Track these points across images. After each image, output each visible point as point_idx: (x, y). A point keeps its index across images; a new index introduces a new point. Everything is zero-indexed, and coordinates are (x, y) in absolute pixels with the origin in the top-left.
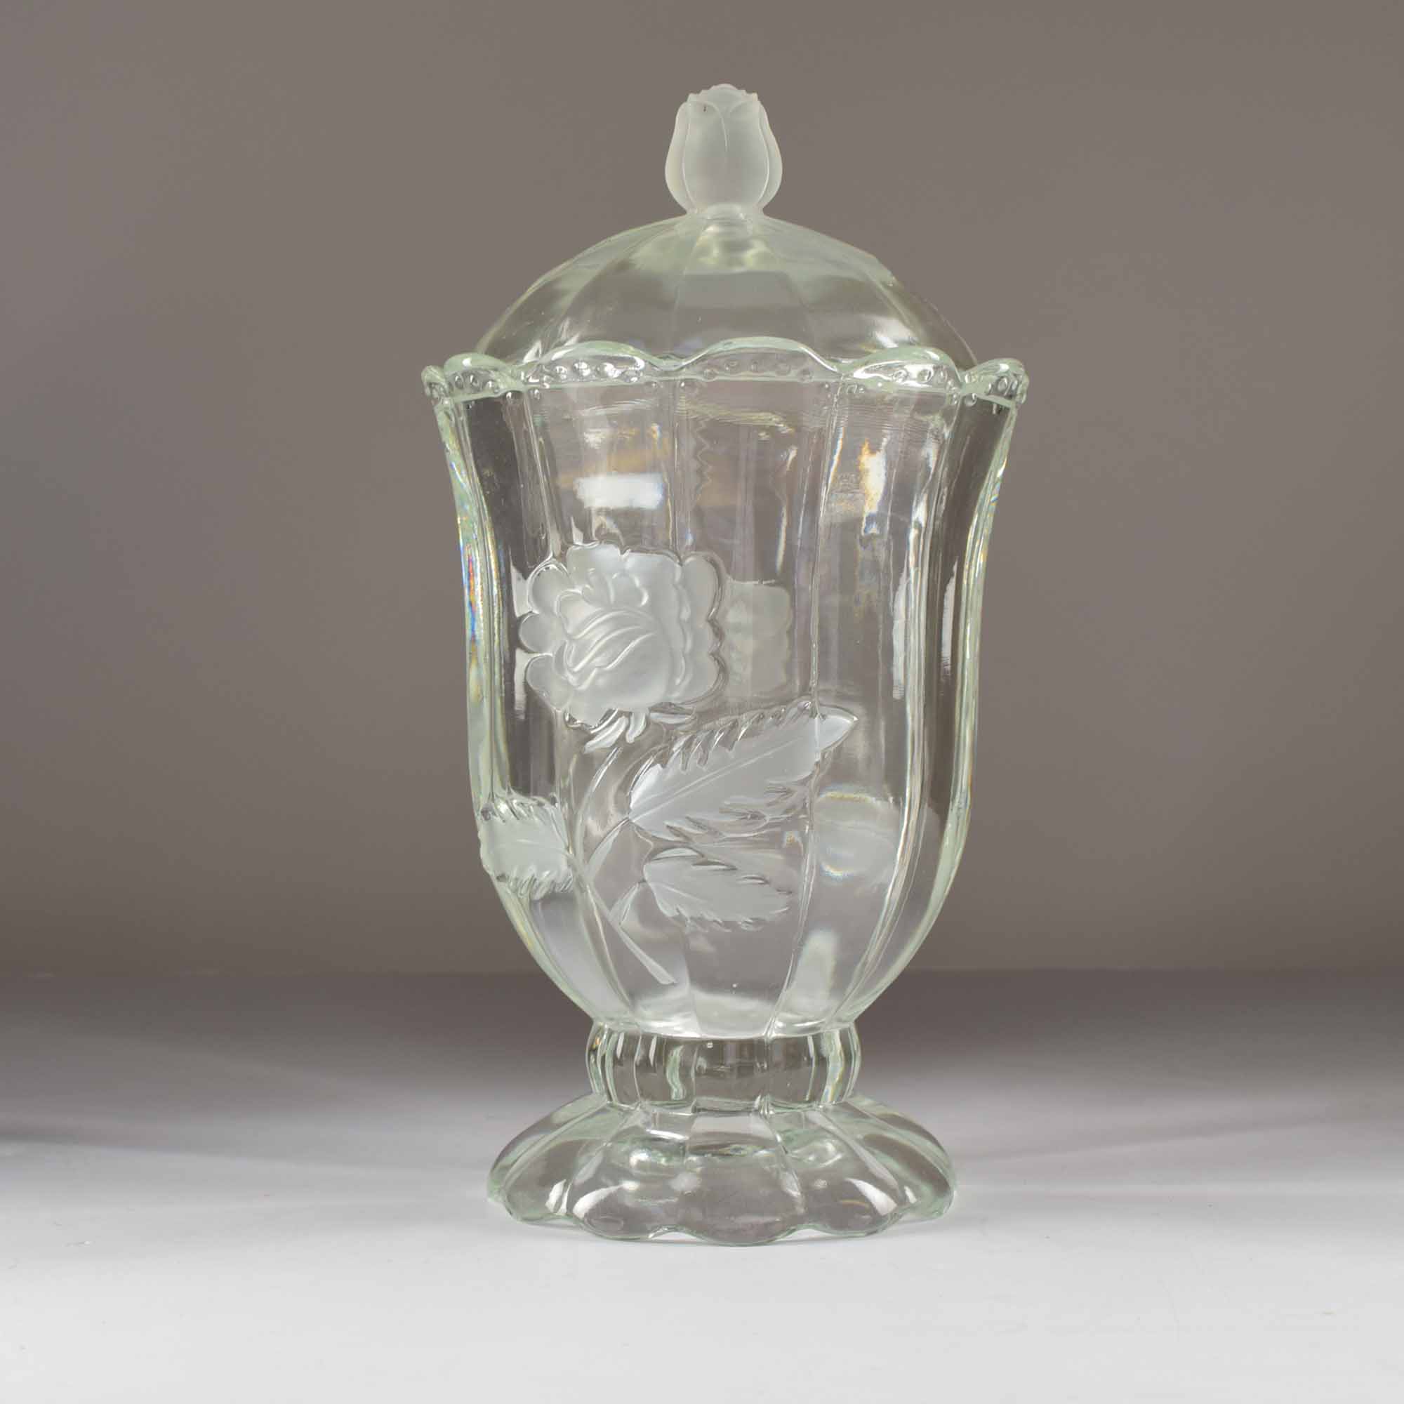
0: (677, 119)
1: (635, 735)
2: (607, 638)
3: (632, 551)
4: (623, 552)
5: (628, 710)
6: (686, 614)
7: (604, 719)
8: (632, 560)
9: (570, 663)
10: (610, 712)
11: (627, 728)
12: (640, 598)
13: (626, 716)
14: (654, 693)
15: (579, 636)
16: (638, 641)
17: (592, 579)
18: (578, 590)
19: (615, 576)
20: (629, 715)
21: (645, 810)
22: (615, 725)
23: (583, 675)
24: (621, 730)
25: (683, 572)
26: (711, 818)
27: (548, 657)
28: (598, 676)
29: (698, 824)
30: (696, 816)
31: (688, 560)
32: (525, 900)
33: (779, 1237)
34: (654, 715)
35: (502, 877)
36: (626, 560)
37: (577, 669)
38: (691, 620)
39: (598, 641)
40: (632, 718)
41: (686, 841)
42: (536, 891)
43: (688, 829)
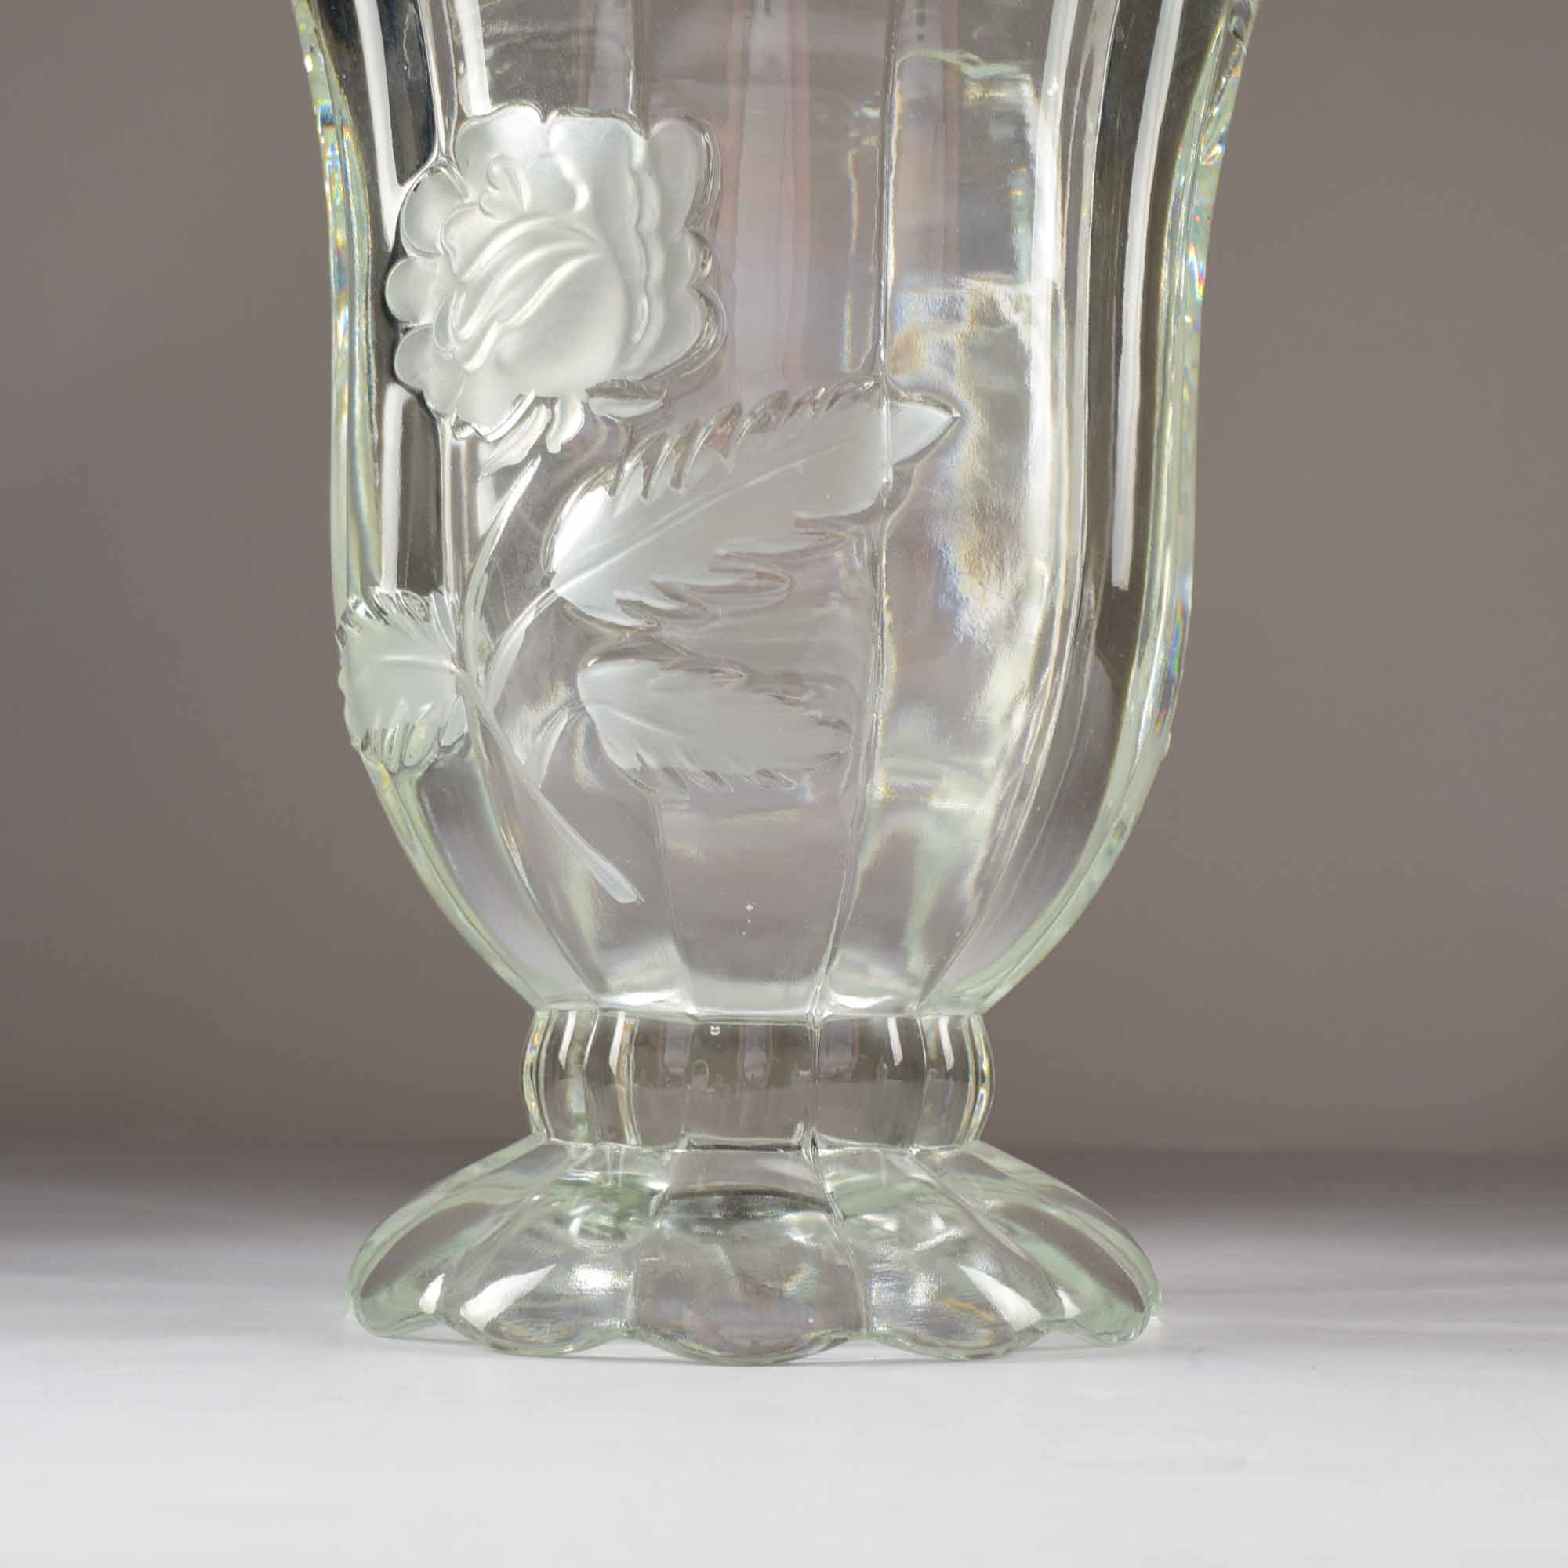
5: (550, 396)
13: (547, 406)
21: (580, 571)
33: (812, 1351)
34: (596, 402)
40: (557, 408)
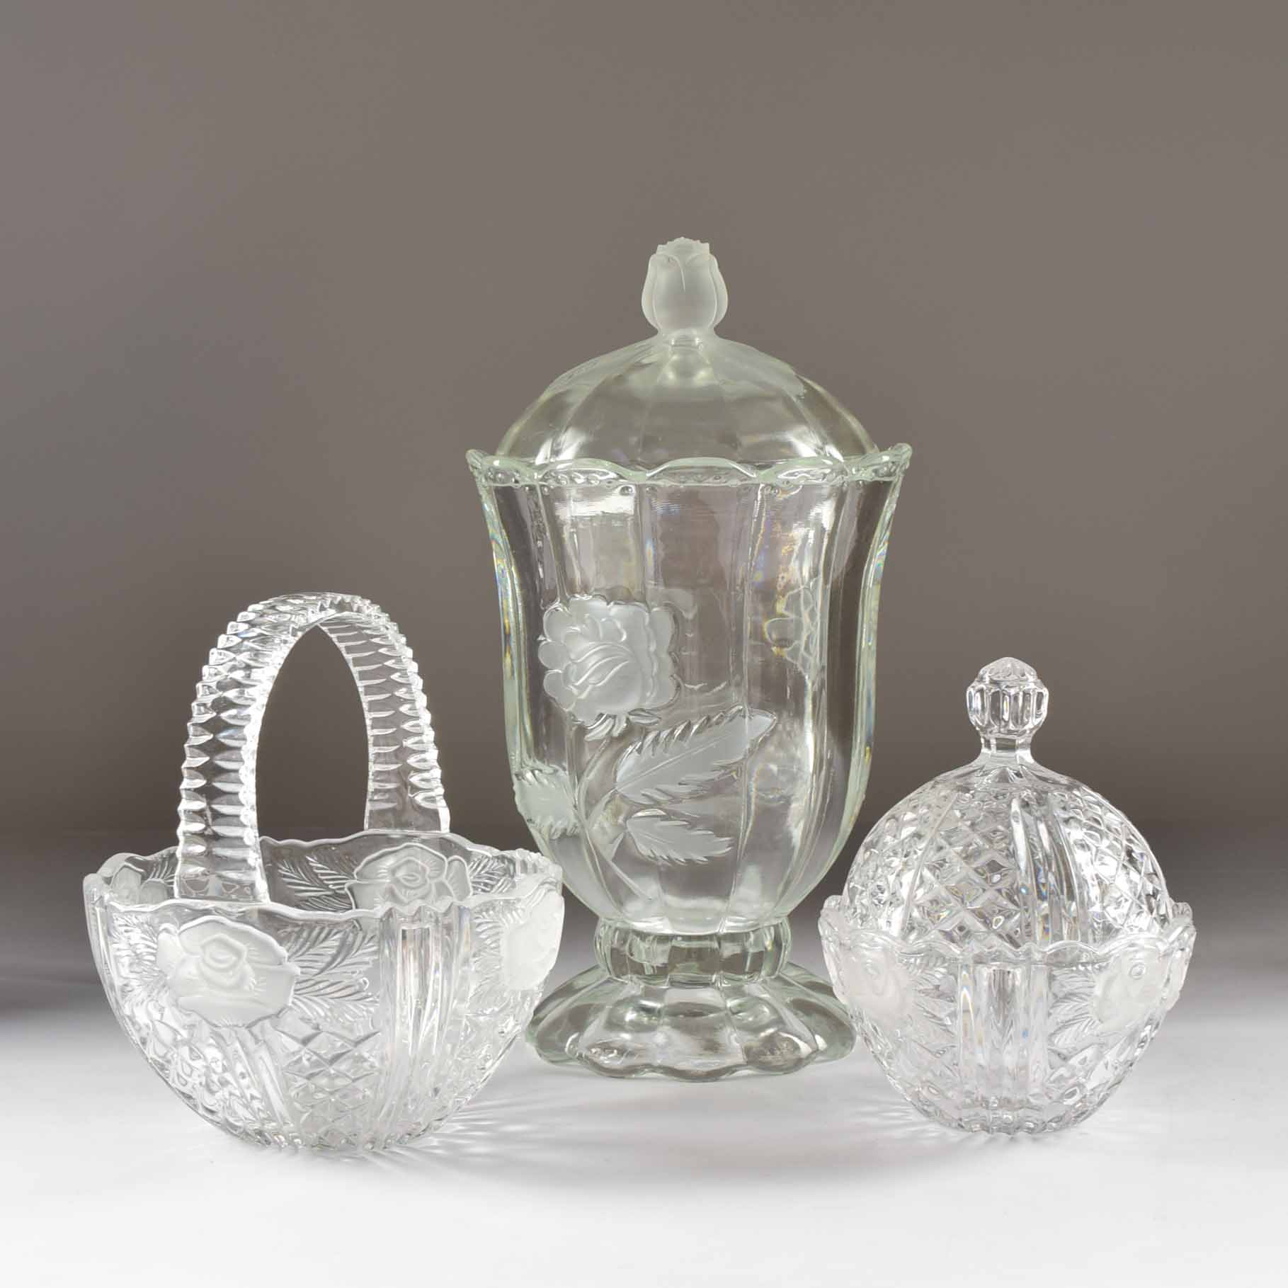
0: (650, 265)
1: (619, 732)
2: (598, 665)
3: (615, 604)
4: (608, 604)
5: (614, 714)
6: (652, 648)
7: (597, 720)
8: (614, 610)
9: (572, 679)
10: (601, 715)
11: (613, 726)
12: (621, 636)
13: (612, 718)
14: (632, 703)
15: (579, 661)
16: (620, 666)
17: (588, 621)
18: (577, 628)
19: (603, 620)
20: (614, 717)
21: (627, 783)
22: (605, 724)
23: (582, 688)
24: (609, 728)
25: (650, 618)
26: (675, 789)
27: (558, 674)
28: (593, 689)
29: (665, 793)
30: (663, 787)
31: (655, 609)
32: (547, 838)
34: (632, 717)
35: (530, 820)
36: (610, 609)
37: (577, 684)
38: (656, 653)
39: (593, 666)
40: (617, 719)
41: (657, 804)
42: (554, 834)
43: (658, 796)
